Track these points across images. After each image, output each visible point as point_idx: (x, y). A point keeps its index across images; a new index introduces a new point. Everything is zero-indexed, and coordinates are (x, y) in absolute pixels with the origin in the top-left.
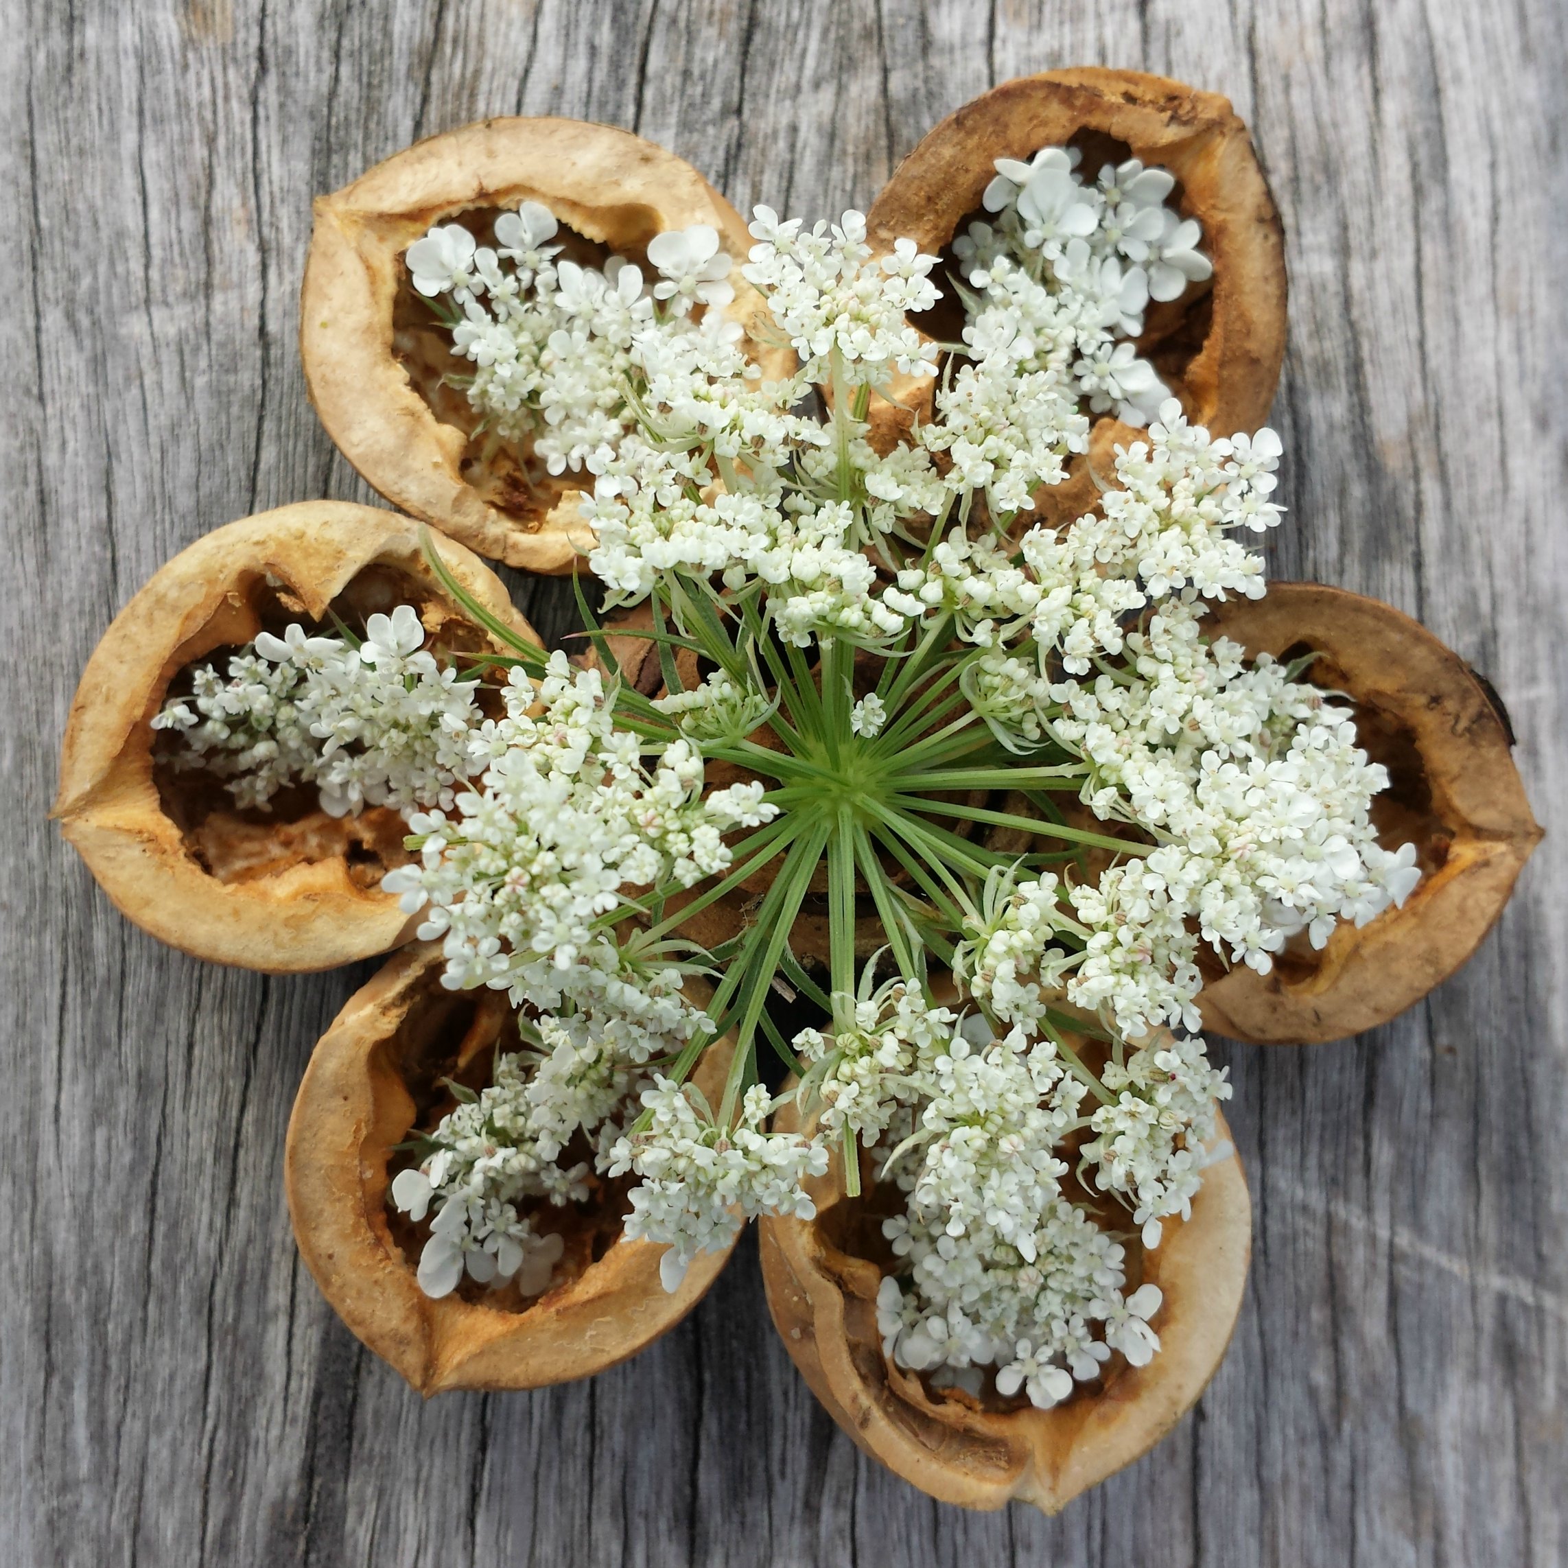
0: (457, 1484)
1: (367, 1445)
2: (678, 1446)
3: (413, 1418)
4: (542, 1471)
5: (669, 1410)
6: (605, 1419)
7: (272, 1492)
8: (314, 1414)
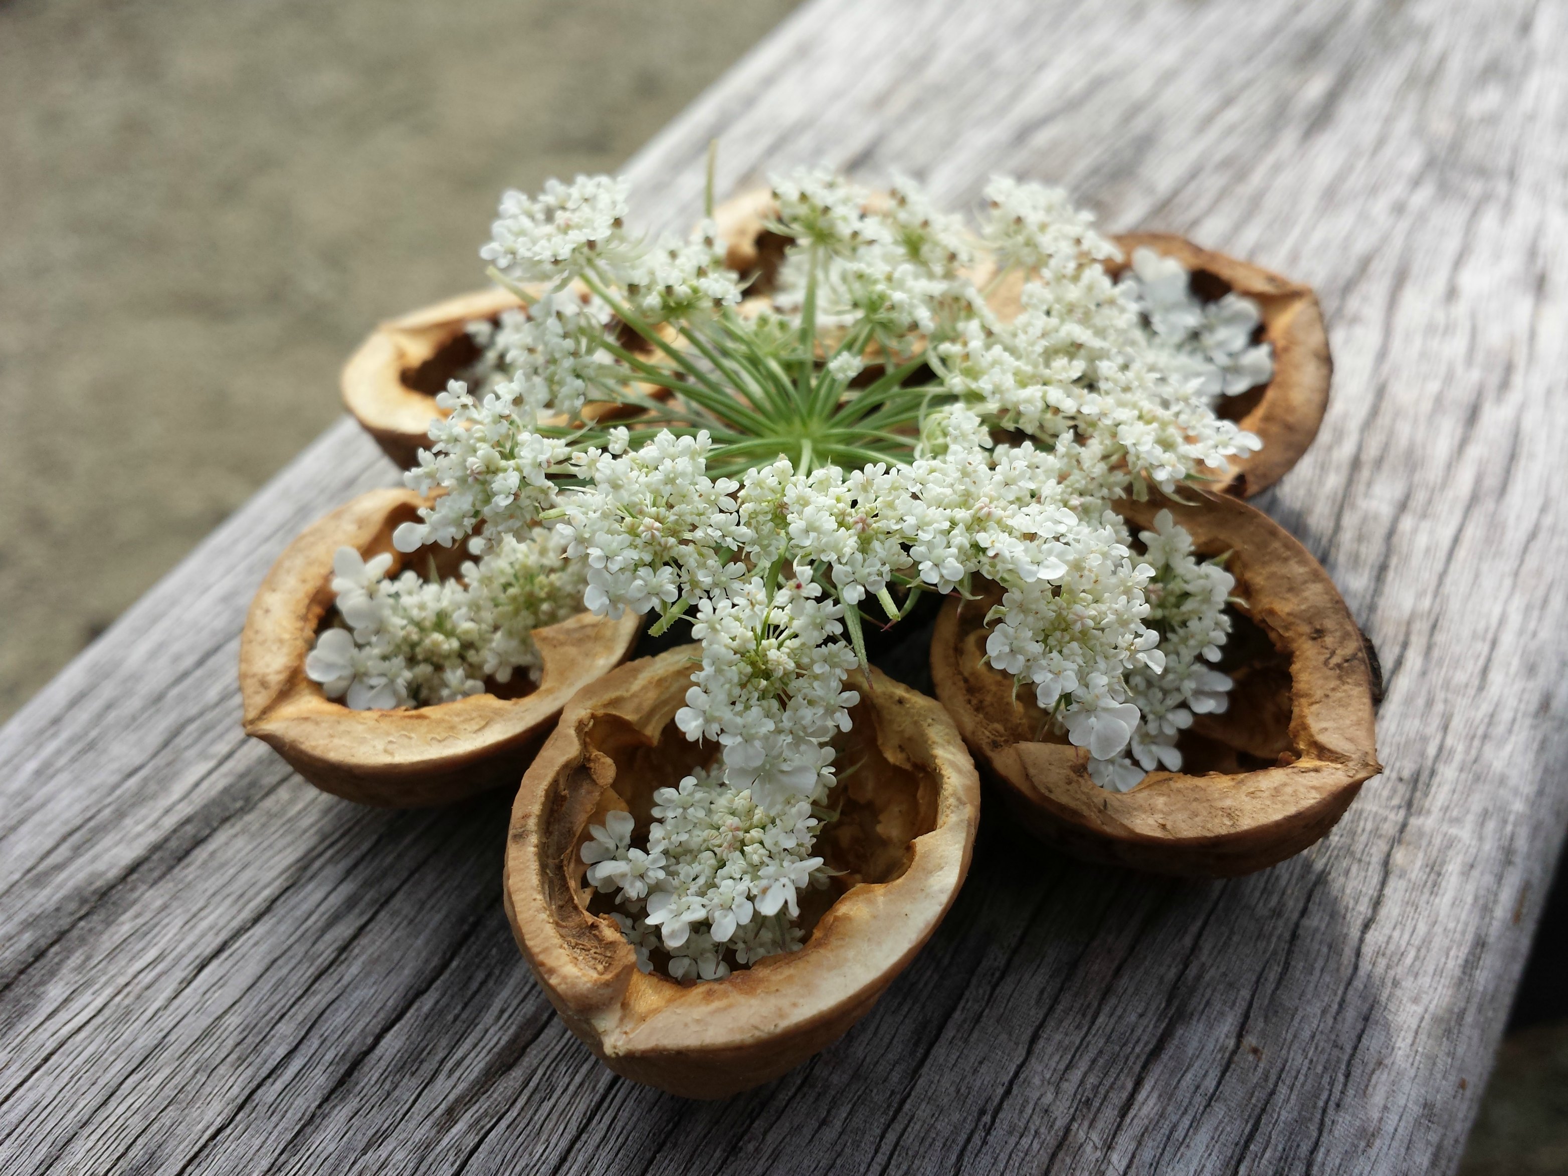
0: (217, 934)
1: (186, 872)
2: (391, 1003)
3: (232, 871)
4: (280, 962)
5: (406, 972)
6: (356, 951)
7: (100, 866)
8: (175, 831)
